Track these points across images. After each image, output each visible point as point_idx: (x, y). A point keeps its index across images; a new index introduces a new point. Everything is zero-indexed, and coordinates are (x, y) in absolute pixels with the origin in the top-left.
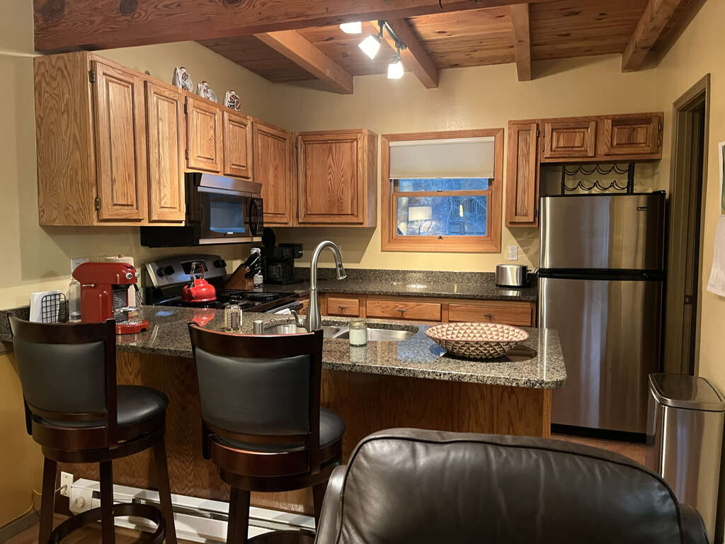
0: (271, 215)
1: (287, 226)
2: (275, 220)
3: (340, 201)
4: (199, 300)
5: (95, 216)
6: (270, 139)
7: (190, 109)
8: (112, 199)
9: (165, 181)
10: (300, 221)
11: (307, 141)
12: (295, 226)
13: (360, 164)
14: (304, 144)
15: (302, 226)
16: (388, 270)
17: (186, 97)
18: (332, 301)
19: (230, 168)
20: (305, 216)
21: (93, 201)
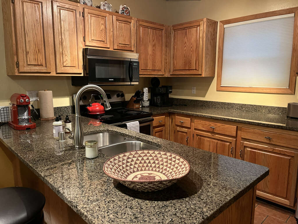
0: (151, 71)
1: (163, 76)
2: (153, 73)
3: (190, 63)
4: (95, 114)
5: (16, 71)
6: (149, 29)
7: (86, 15)
8: (27, 62)
9: (66, 52)
10: (171, 74)
11: (175, 30)
12: (169, 76)
13: (201, 40)
14: (174, 31)
15: (172, 76)
16: (219, 102)
17: (83, 8)
18: (178, 118)
19: (117, 46)
20: (173, 71)
21: (15, 63)
